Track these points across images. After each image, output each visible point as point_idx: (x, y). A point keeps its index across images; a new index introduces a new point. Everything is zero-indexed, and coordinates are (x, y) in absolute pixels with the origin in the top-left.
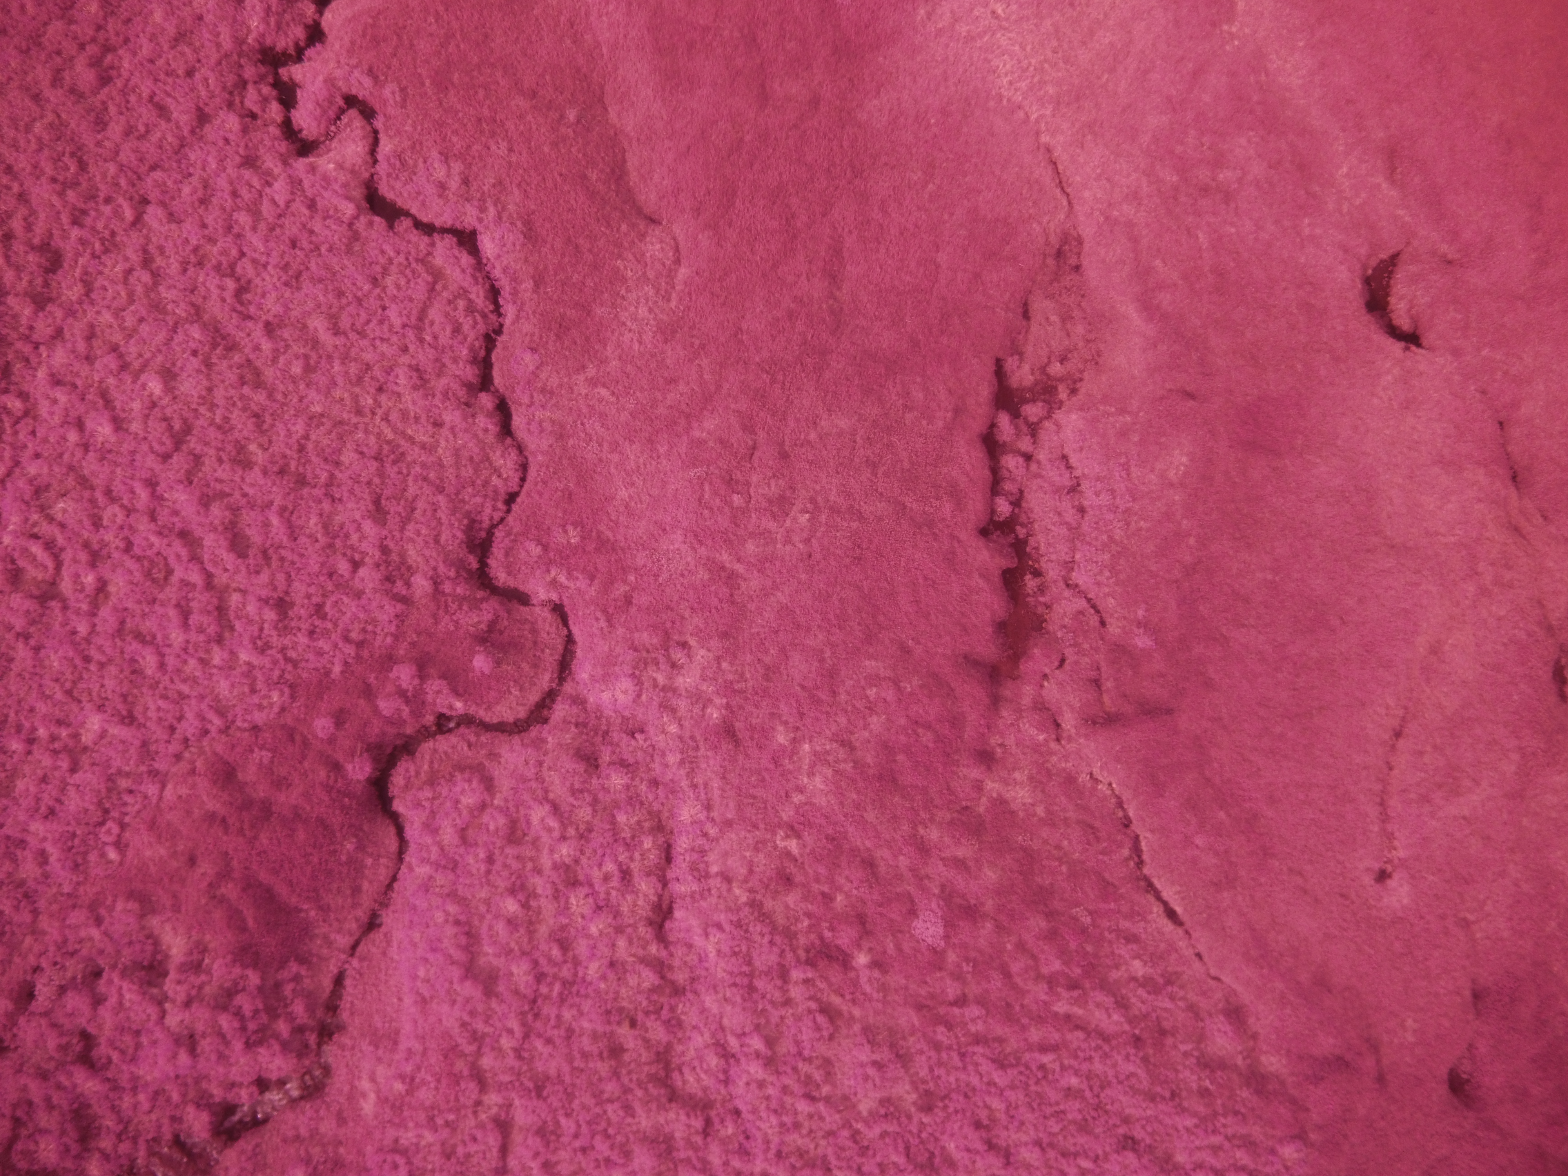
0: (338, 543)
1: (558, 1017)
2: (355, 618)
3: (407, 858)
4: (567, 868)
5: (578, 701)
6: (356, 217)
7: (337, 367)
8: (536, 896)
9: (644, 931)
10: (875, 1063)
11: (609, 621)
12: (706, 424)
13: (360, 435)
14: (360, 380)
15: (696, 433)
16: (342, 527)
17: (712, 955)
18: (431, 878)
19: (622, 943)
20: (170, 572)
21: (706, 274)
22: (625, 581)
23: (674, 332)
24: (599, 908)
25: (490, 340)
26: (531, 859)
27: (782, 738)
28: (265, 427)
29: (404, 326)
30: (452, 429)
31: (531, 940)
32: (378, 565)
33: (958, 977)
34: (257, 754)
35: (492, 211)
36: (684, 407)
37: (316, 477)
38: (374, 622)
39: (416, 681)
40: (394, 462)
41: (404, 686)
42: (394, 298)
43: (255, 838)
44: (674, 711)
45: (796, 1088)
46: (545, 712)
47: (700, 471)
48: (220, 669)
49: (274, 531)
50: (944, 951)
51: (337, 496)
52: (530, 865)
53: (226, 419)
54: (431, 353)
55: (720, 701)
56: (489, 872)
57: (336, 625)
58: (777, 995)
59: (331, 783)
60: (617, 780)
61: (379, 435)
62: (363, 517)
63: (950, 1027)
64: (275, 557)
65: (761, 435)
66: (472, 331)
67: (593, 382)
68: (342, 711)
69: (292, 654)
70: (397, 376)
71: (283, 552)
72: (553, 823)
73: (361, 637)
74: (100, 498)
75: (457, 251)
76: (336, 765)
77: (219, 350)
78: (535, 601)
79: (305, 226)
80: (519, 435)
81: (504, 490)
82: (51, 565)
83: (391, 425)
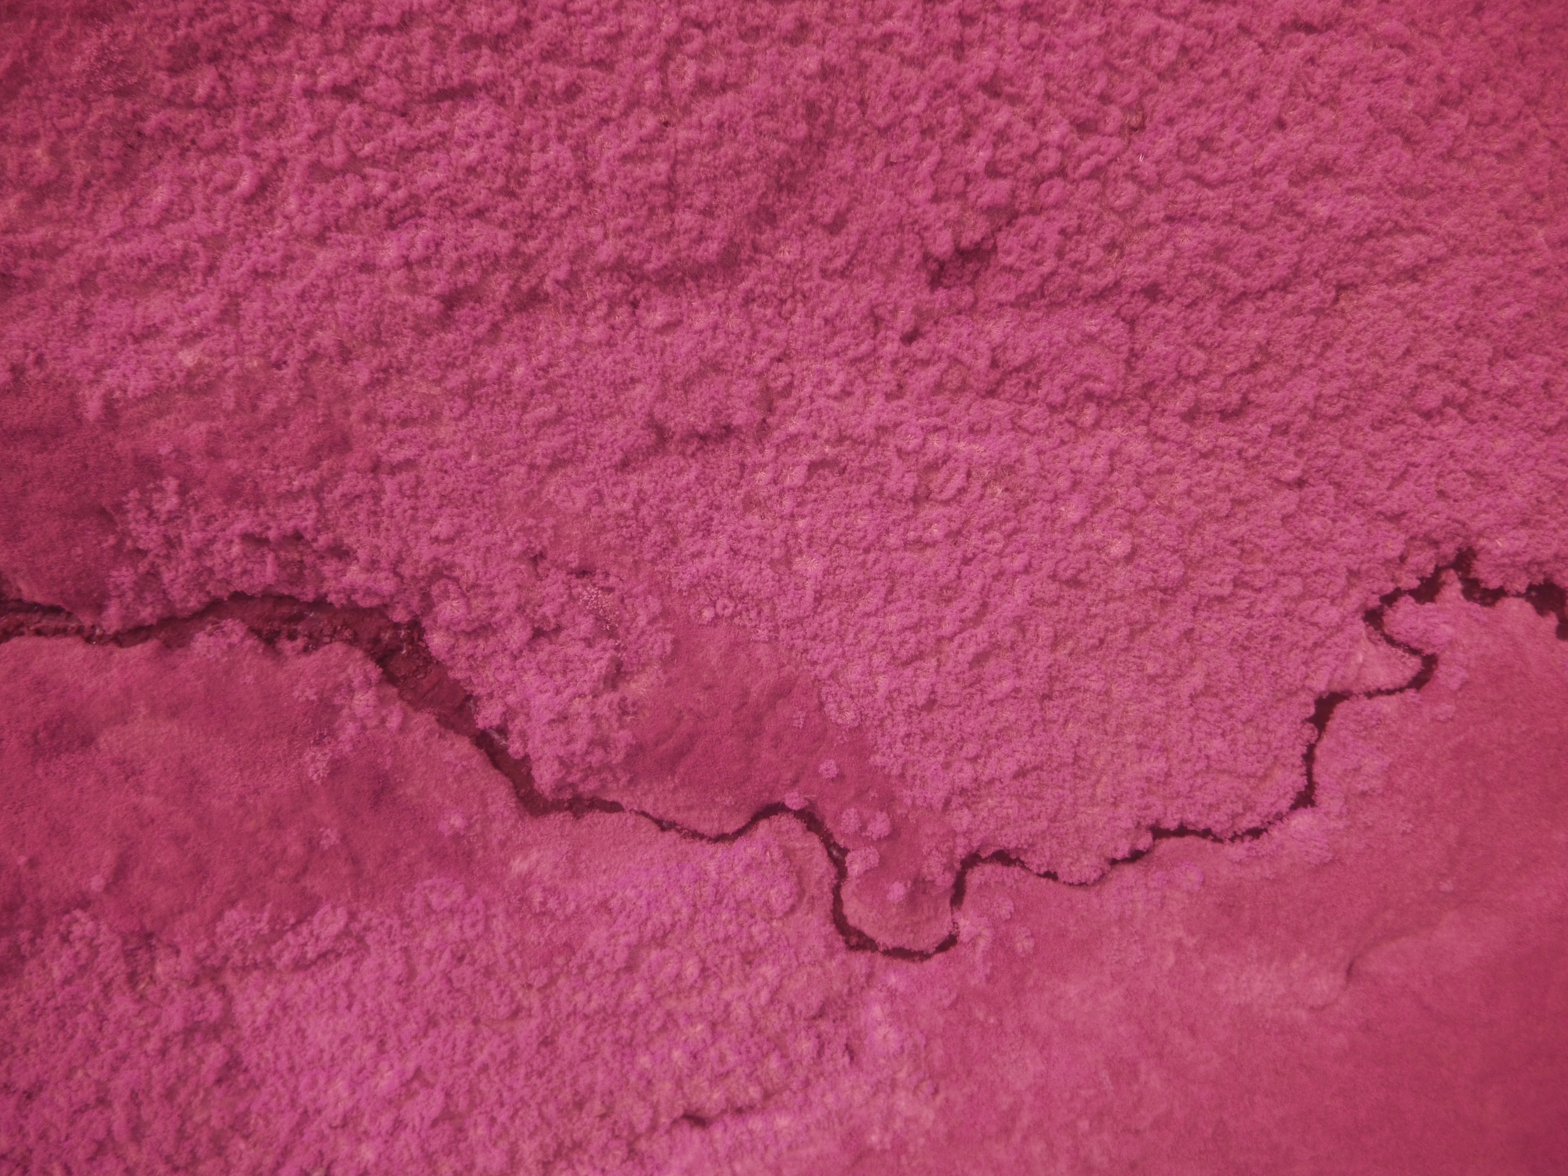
0: (991, 742)
2: (925, 768)
3: (722, 846)
4: (727, 1017)
5: (870, 978)
6: (1310, 690)
7: (1159, 702)
8: (700, 993)
9: (680, 1106)
12: (1154, 1076)
13: (1096, 738)
14: (1147, 724)
15: (1143, 1067)
16: (1007, 742)
18: (707, 881)
22: (987, 1015)
24: (694, 1055)
25: (1206, 833)
26: (731, 979)
28: (1092, 653)
29: (1208, 757)
30: (1112, 818)
31: (664, 997)
32: (975, 780)
35: (1341, 825)
36: (1169, 1048)
38: (923, 785)
39: (875, 837)
40: (1074, 774)
41: (870, 827)
42: (1234, 743)
43: (732, 734)
44: (874, 1096)
46: (854, 946)
49: (998, 686)
51: (1036, 731)
52: (726, 979)
53: (1096, 616)
54: (1185, 787)
55: (888, 1139)
56: (717, 941)
57: (916, 753)
59: (781, 782)
60: (806, 1048)
61: (1097, 754)
62: (1019, 759)
64: (973, 691)
66: (1212, 821)
67: (1179, 946)
68: (843, 778)
69: (888, 723)
70: (1157, 759)
71: (978, 697)
72: (764, 995)
73: (910, 777)
74: (1009, 526)
75: (1292, 794)
76: (795, 782)
77: (1160, 595)
78: (957, 914)
79: (1294, 645)
80: (1114, 874)
81: (1059, 872)
82: (945, 496)
83: (1108, 763)
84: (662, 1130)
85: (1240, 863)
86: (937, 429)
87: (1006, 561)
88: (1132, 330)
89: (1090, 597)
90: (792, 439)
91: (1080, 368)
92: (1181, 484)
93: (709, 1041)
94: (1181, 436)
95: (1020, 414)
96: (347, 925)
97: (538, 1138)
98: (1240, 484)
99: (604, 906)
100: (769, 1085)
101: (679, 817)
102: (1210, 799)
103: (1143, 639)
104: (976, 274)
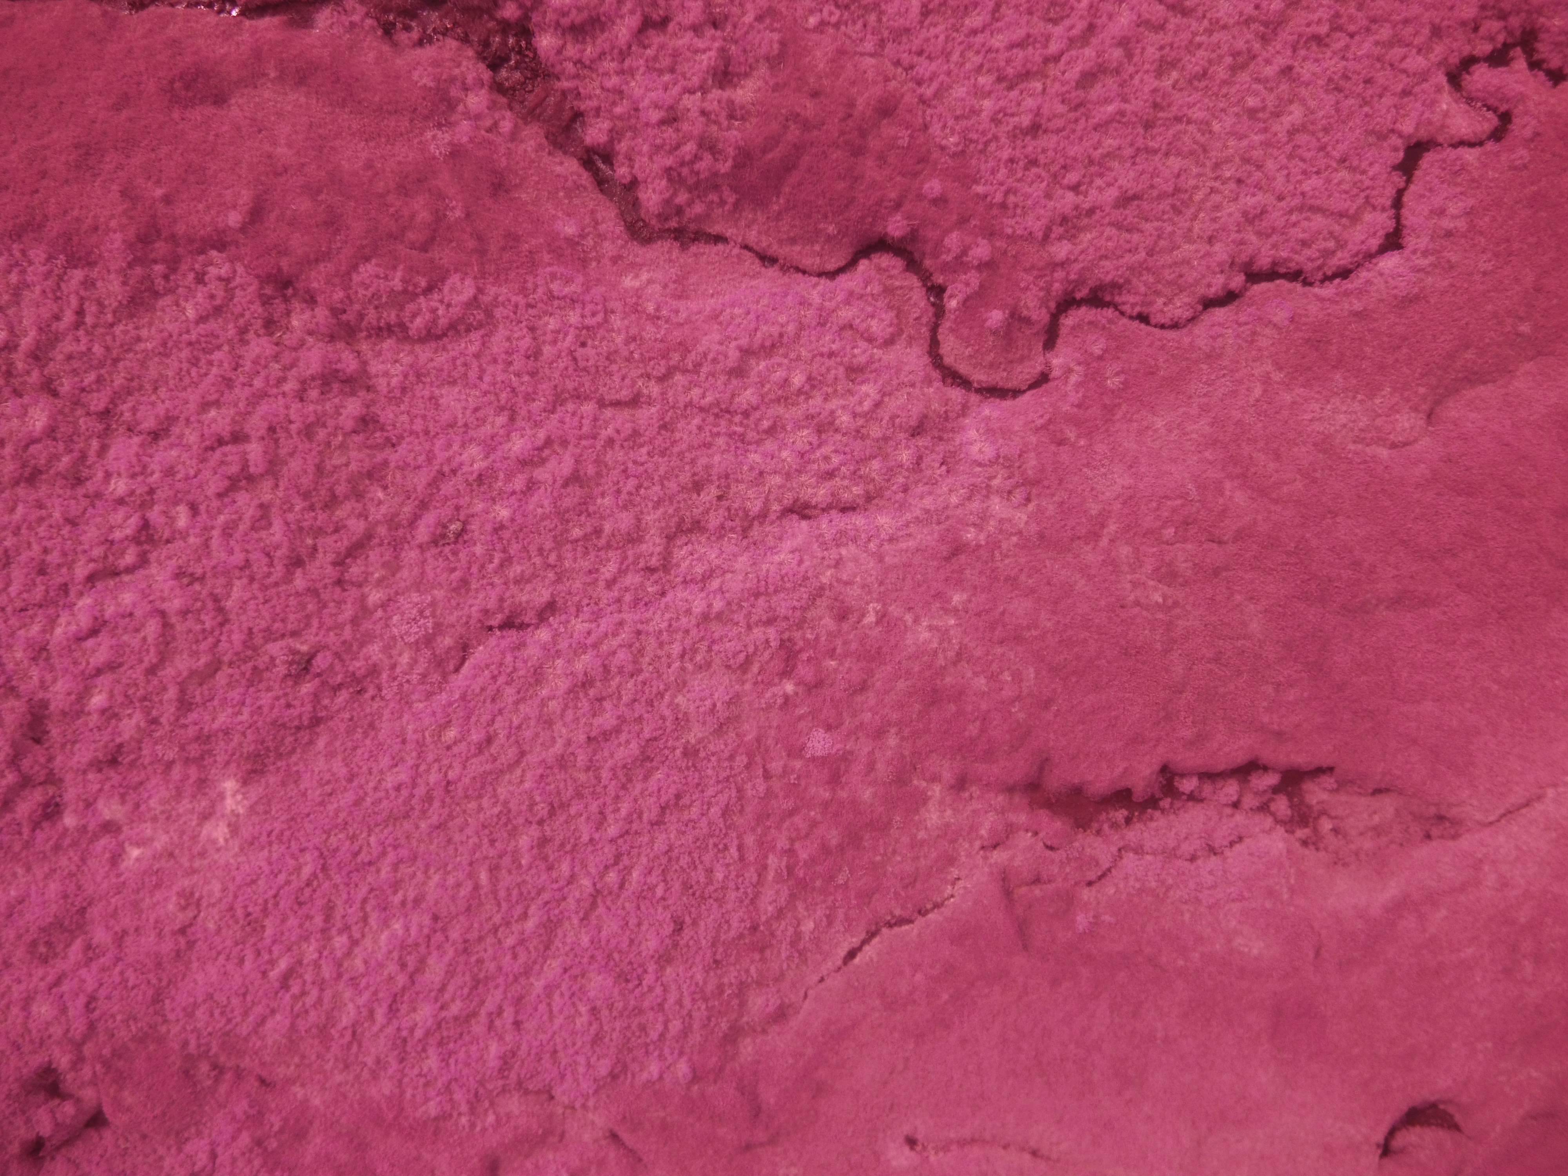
0: (1094, 169)
1: (718, 434)
2: (1027, 196)
3: (823, 281)
4: (832, 423)
5: (964, 410)
7: (1257, 138)
8: (807, 399)
9: (788, 499)
10: (714, 705)
11: (1043, 427)
12: (1238, 493)
13: (1195, 170)
14: (1246, 160)
15: (1228, 485)
16: (1110, 169)
17: (777, 558)
18: (810, 305)
19: (777, 480)
20: (1055, 22)
21: (1387, 477)
22: (1079, 436)
23: (1325, 452)
24: (802, 455)
25: (1295, 276)
26: (836, 391)
27: (957, 598)
28: (1196, 83)
29: (1303, 194)
30: (1208, 254)
31: (772, 401)
32: (1077, 208)
33: (786, 772)
34: (905, 134)
35: (1426, 263)
36: (1253, 470)
37: (1153, 138)
38: (1024, 214)
39: (976, 263)
40: (1173, 207)
41: (971, 253)
42: (1328, 181)
43: (838, 147)
44: (969, 498)
45: (688, 642)
46: (949, 381)
47: (1194, 494)
48: (975, 85)
49: (1102, 109)
50: (801, 757)
51: (1138, 160)
52: (830, 390)
53: (1200, 46)
54: (1280, 223)
55: (982, 537)
56: (822, 355)
57: (1019, 180)
58: (755, 618)
59: (886, 204)
60: (905, 456)
61: (1196, 187)
62: (1120, 187)
63: (748, 767)
64: (1078, 114)
65: (1231, 548)
66: (1304, 258)
67: (1266, 380)
68: (946, 201)
69: (992, 147)
70: (1254, 195)
71: (1083, 121)
72: (867, 405)
73: (1011, 206)
75: (1380, 236)
76: (898, 206)
77: (1262, 29)
78: (1050, 354)
80: (1206, 316)
81: (1152, 311)
83: (1206, 198)
84: (773, 517)
85: (1329, 300)
89: (1194, 24)
93: (815, 444)
96: (475, 298)
97: (661, 510)
99: (715, 318)
101: (782, 251)
102: (1303, 236)
103: (1244, 77)
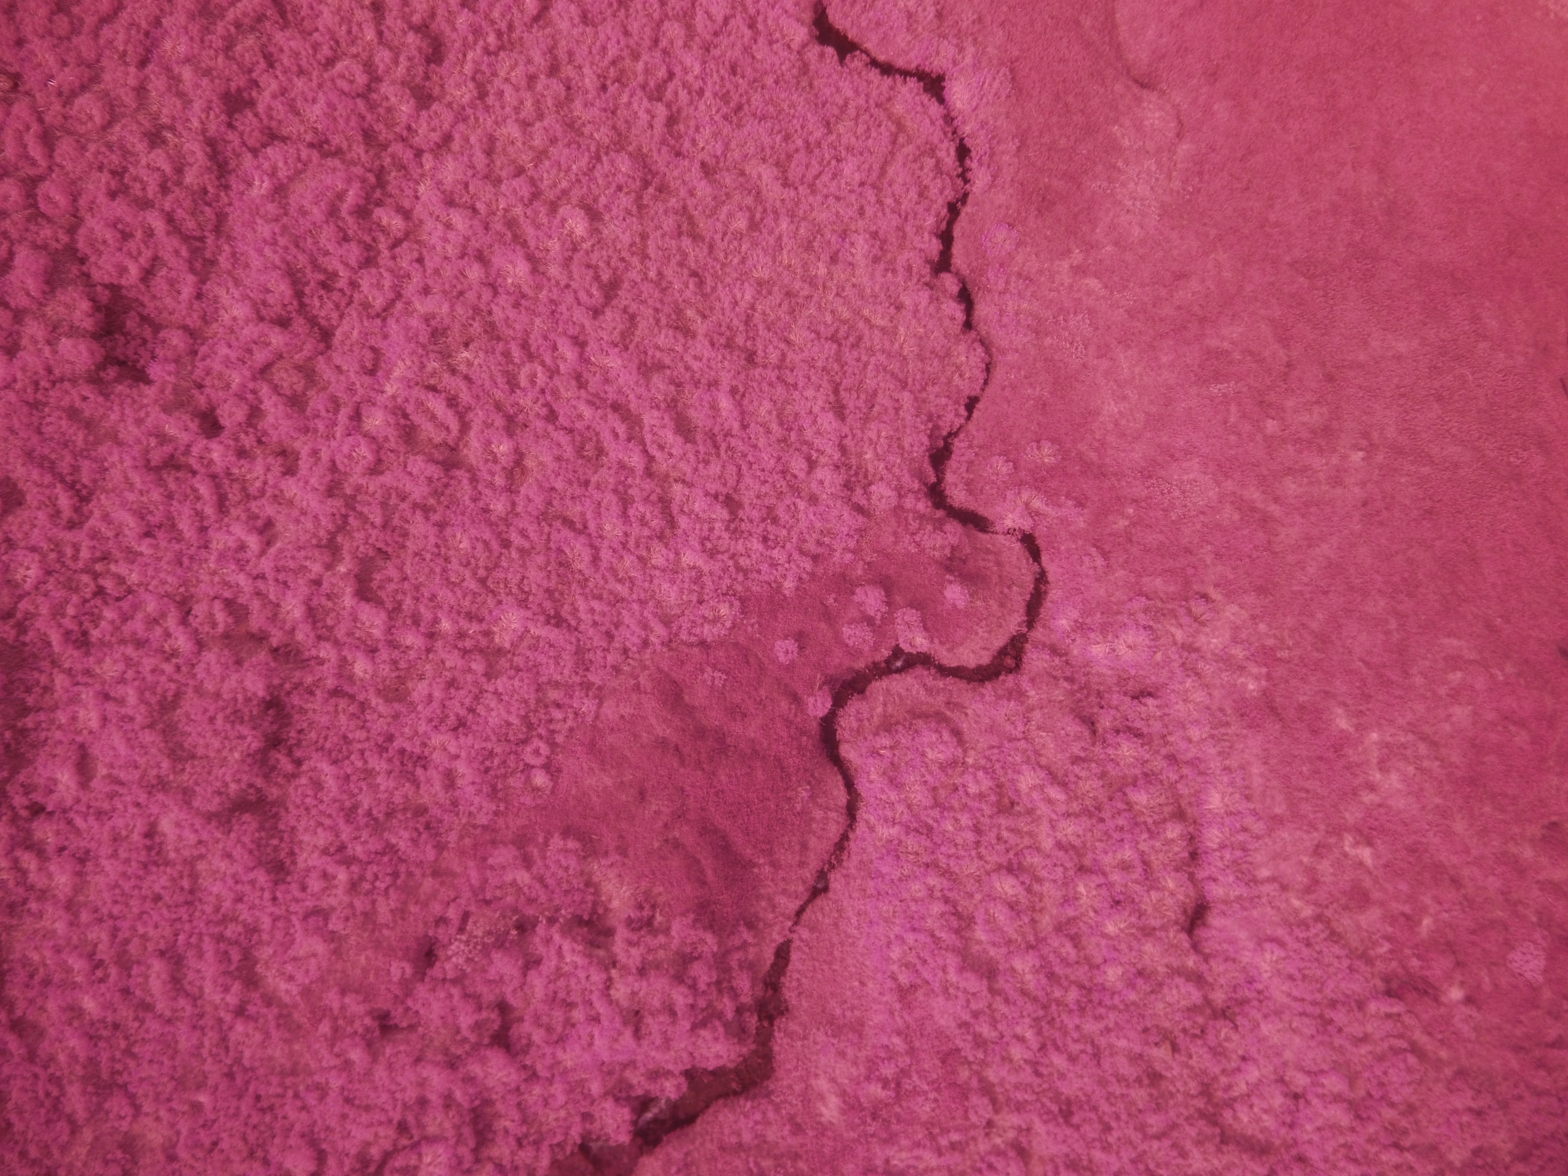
0: (793, 436)
1: (1079, 1029)
2: (811, 528)
3: (861, 813)
4: (1075, 850)
5: (1057, 651)
6: (804, 46)
7: (784, 225)
8: (1039, 880)
9: (1176, 937)
10: (1473, 1110)
12: (1226, 332)
13: (813, 311)
14: (809, 245)
15: (1214, 343)
16: (796, 417)
17: (1268, 974)
19: (1151, 949)
20: (600, 451)
22: (1123, 515)
24: (1116, 903)
25: (953, 210)
26: (1028, 833)
27: (1342, 722)
28: (706, 289)
29: (862, 184)
30: (914, 314)
32: (837, 468)
35: (970, 50)
36: (1196, 308)
37: (767, 355)
38: (831, 534)
39: (884, 609)
40: (852, 347)
41: (872, 612)
42: (851, 149)
43: (713, 773)
44: (1199, 675)
46: (1016, 663)
48: (663, 571)
49: (724, 414)
50: (1541, 987)
51: (790, 380)
52: (1027, 841)
53: (660, 274)
54: (893, 220)
55: (1256, 670)
57: (790, 533)
59: (790, 716)
60: (1127, 752)
61: (834, 313)
62: (821, 409)
64: (724, 446)
66: (939, 198)
67: (1079, 271)
68: (802, 634)
69: (744, 562)
70: (853, 244)
71: (733, 441)
72: (1055, 793)
73: (818, 548)
74: (516, 353)
75: (925, 98)
76: (795, 699)
77: (651, 190)
78: (998, 528)
79: (746, 49)
80: (983, 329)
81: (967, 392)
82: (455, 426)
83: (846, 302)
84: (1204, 967)
85: (994, 177)
86: (357, 416)
87: (563, 369)
88: (284, 140)
89: (633, 275)
90: (312, 613)
91: (317, 213)
92: (512, 130)
93: (1101, 880)
94: (448, 117)
95: (366, 305)
98: (529, 61)
99: (904, 993)
100: (1167, 810)
101: (814, 863)
102: (913, 194)
103: (703, 225)
104: (145, 319)
